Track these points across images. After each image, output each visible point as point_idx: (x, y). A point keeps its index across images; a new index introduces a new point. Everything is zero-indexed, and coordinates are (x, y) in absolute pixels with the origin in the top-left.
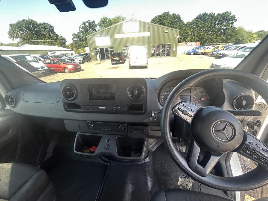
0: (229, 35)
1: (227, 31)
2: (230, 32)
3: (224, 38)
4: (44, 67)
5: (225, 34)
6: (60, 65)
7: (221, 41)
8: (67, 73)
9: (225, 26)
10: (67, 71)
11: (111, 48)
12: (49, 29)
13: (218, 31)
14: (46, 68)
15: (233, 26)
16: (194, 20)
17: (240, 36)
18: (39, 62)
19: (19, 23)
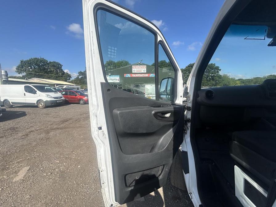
0: (217, 81)
1: (215, 78)
2: (217, 78)
3: (214, 82)
4: (61, 98)
5: (213, 79)
6: (76, 97)
7: (211, 85)
8: (82, 104)
9: (212, 74)
10: (82, 102)
11: (119, 85)
12: (58, 67)
13: (208, 77)
14: (63, 98)
15: (219, 74)
16: (187, 67)
17: (226, 82)
18: (58, 92)
19: (30, 60)
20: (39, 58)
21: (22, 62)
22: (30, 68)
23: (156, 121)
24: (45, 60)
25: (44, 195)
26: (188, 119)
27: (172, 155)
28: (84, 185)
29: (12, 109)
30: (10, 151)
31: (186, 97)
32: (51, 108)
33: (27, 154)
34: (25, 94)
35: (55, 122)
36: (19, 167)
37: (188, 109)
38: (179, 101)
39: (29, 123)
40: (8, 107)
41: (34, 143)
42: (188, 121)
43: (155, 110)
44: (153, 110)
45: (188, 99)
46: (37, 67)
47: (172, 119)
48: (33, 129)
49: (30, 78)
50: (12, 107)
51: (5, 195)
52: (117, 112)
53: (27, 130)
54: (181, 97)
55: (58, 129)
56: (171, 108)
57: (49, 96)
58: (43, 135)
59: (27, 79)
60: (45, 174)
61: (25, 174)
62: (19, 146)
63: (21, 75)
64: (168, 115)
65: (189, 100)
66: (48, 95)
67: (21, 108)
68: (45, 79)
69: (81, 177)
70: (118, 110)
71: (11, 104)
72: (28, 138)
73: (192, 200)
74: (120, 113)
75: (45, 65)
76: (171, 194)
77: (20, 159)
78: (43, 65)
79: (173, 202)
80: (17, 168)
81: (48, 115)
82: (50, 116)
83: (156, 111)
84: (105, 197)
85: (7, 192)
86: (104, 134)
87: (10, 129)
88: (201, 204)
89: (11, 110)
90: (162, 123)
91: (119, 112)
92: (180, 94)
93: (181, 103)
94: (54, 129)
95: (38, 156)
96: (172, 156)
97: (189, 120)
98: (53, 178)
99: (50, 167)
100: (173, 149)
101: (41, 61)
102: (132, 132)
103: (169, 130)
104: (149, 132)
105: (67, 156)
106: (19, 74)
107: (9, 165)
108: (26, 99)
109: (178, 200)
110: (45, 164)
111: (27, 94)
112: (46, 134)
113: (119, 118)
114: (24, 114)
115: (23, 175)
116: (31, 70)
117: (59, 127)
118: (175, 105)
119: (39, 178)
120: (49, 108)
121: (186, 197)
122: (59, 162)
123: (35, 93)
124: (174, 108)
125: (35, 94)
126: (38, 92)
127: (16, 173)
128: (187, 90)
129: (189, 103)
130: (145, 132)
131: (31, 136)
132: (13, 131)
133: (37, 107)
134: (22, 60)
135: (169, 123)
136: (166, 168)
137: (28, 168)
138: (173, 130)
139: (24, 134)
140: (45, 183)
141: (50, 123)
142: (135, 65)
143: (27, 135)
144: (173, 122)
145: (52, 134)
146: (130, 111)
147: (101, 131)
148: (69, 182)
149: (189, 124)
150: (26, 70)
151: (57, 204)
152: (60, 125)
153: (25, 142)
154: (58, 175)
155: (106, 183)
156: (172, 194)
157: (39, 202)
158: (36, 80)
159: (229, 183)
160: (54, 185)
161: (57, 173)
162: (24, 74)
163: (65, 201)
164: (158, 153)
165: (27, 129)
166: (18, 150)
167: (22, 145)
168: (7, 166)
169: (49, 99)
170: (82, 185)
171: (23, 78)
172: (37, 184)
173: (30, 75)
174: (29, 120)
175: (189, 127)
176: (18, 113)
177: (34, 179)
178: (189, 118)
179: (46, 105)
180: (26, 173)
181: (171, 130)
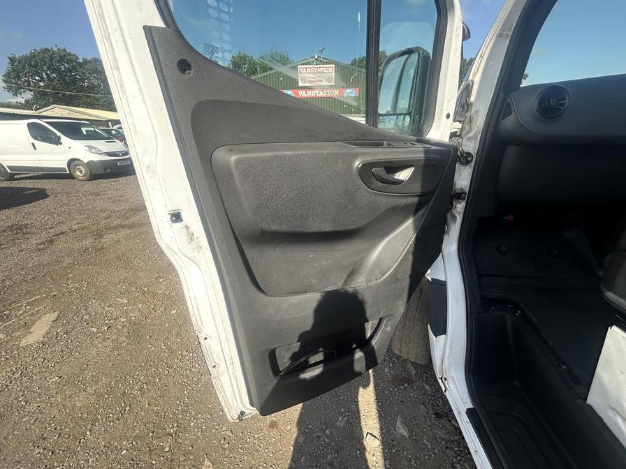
4: (127, 154)
18: (115, 140)
19: (33, 56)
20: (55, 49)
21: (12, 60)
22: (37, 78)
23: (365, 194)
24: (70, 54)
25: (93, 376)
26: (459, 191)
27: (406, 291)
28: (185, 353)
29: (14, 184)
30: (11, 279)
31: (460, 122)
32: (106, 181)
33: (51, 284)
34: (33, 144)
35: (114, 211)
36: (33, 313)
37: (465, 158)
38: (440, 131)
39: (55, 215)
40: (3, 179)
41: (67, 261)
42: (459, 196)
43: (364, 154)
44: (356, 156)
45: (467, 127)
46: (54, 75)
47: (417, 188)
48: (64, 228)
49: (46, 106)
50: (11, 177)
51: (4, 374)
52: (228, 157)
53: (50, 231)
54: (448, 116)
55: (123, 227)
56: (418, 153)
57: (94, 151)
58: (86, 243)
59: (36, 109)
60: (95, 330)
61: (47, 328)
62: (31, 267)
63: (20, 100)
64: (404, 175)
65: (470, 131)
66: (90, 148)
67: (35, 181)
68: (82, 107)
69: (177, 335)
70: (231, 150)
71: (9, 171)
72: (54, 248)
73: (447, 394)
74: (238, 162)
75: (74, 68)
76: (389, 373)
77: (35, 296)
78: (68, 70)
79: (393, 389)
80: (29, 315)
81: (100, 195)
82: (105, 197)
83: (369, 159)
84: (224, 395)
85: (9, 369)
86: (191, 237)
87: (11, 228)
88: (471, 406)
89: (12, 186)
90: (385, 201)
91: (233, 158)
92: (445, 108)
93: (446, 139)
94: (115, 227)
95: (77, 289)
96: (405, 296)
97: (462, 193)
98: (114, 337)
99: (106, 313)
100: (411, 277)
101: (62, 59)
102: (285, 228)
103: (402, 222)
104: (342, 229)
105: (146, 289)
106: (15, 94)
107: (10, 310)
108: (41, 157)
109: (406, 385)
110: (95, 306)
111: (38, 143)
112: (95, 239)
113: (237, 179)
114: (41, 195)
115: (43, 332)
116: (42, 84)
117: (126, 222)
118: (427, 142)
119: (81, 338)
120: (100, 180)
121: (426, 377)
122: (125, 301)
123: (57, 141)
124: (427, 152)
125: (57, 145)
126: (64, 139)
127: (27, 326)
128: (469, 95)
129: (469, 139)
130: (328, 228)
131: (61, 244)
132: (16, 234)
133: (70, 177)
134: (10, 56)
135: (404, 201)
136: (386, 326)
137: (54, 316)
138: (415, 222)
139: (44, 240)
140: (95, 349)
141: (103, 215)
142: (306, 64)
143: (51, 242)
144: (416, 200)
145: (108, 238)
146: (276, 157)
147: (179, 225)
148: (150, 346)
149: (460, 207)
150: (29, 85)
151: (124, 394)
152: (128, 218)
153: (46, 258)
154: (125, 330)
155: (223, 366)
156: (392, 372)
157: (80, 391)
158: (59, 111)
159: (567, 366)
160: (116, 352)
161: (123, 327)
162: (29, 95)
163: (141, 389)
164: (368, 288)
165: (51, 228)
166: (30, 277)
167: (39, 265)
168: (5, 313)
169: (96, 158)
170: (180, 352)
171: (28, 105)
172: (76, 352)
173: (43, 99)
174: (55, 209)
175: (459, 213)
176: (27, 192)
177: (70, 341)
178: (462, 189)
179: (91, 172)
180: (49, 327)
181: (410, 222)
